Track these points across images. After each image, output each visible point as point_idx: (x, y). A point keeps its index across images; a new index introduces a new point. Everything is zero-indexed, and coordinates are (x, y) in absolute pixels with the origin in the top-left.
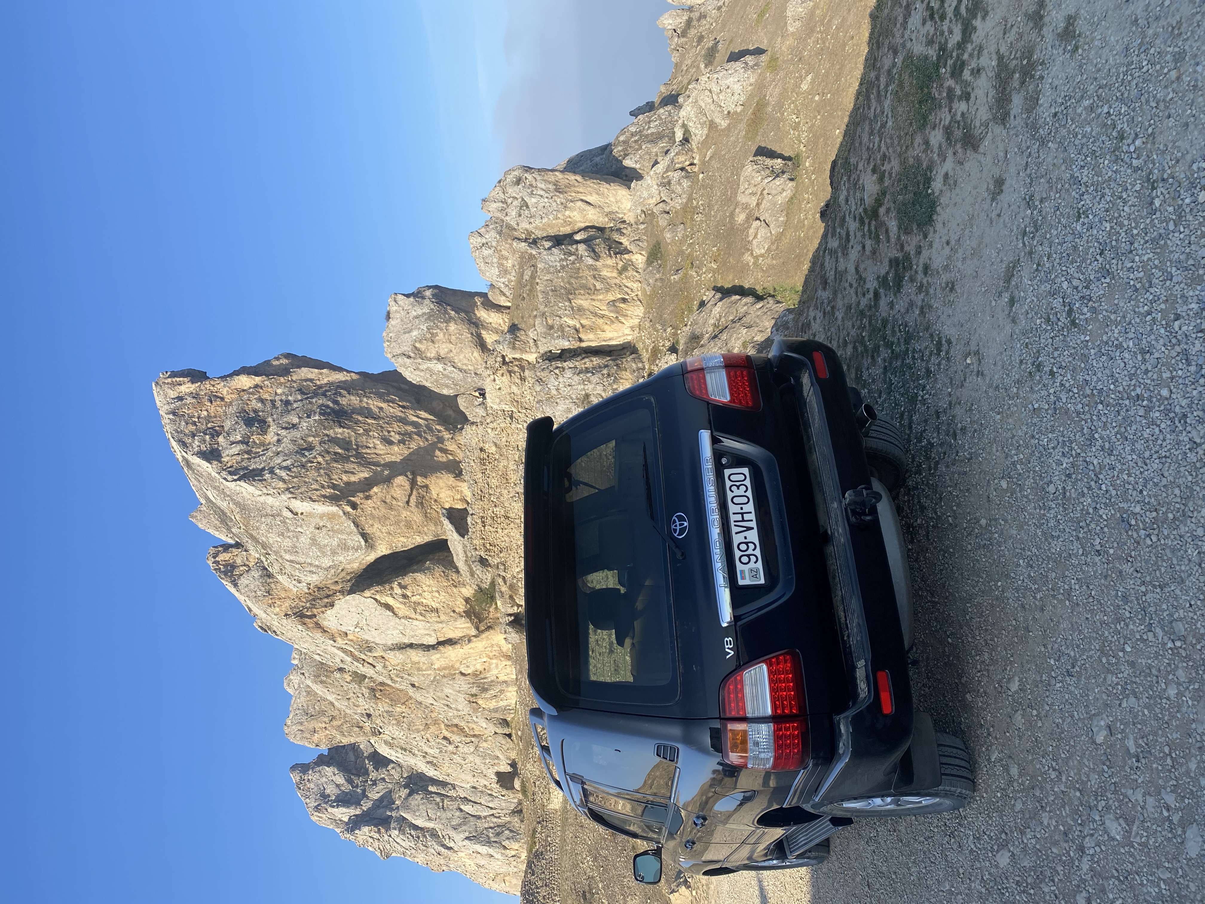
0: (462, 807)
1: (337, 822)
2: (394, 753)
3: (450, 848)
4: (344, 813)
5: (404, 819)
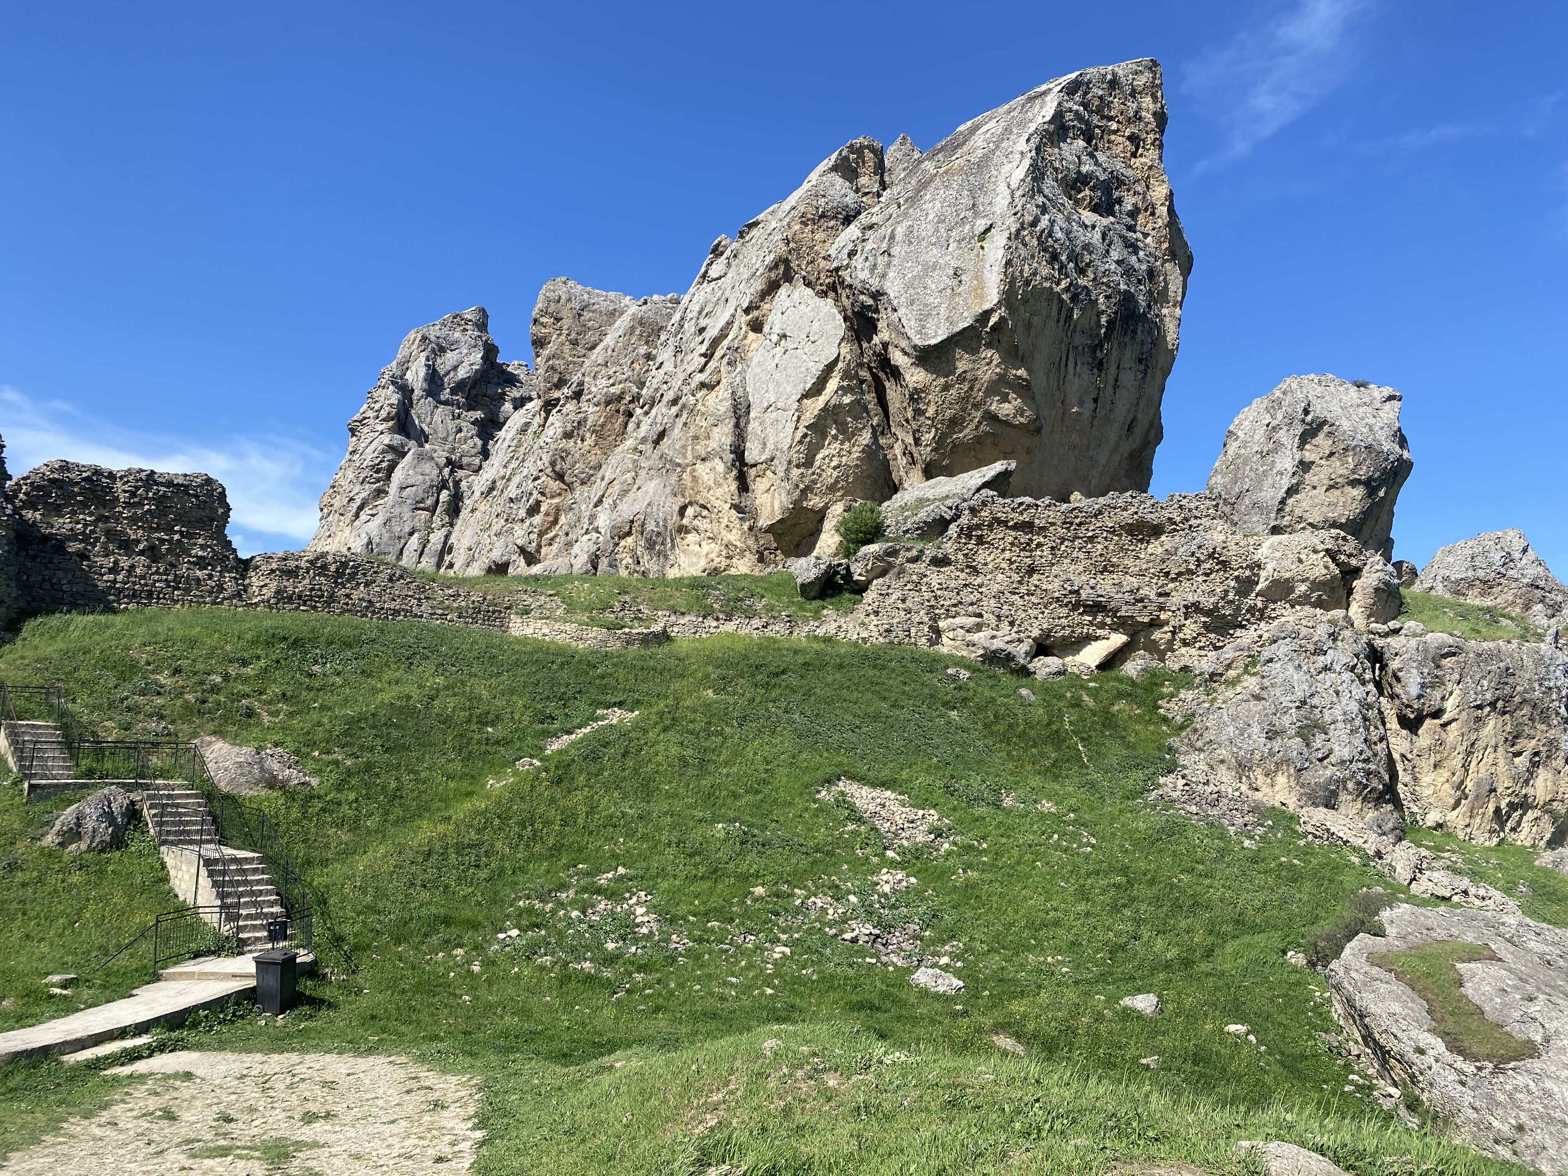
0: (416, 535)
1: (405, 366)
2: (510, 436)
3: (357, 516)
4: (416, 376)
5: (403, 455)
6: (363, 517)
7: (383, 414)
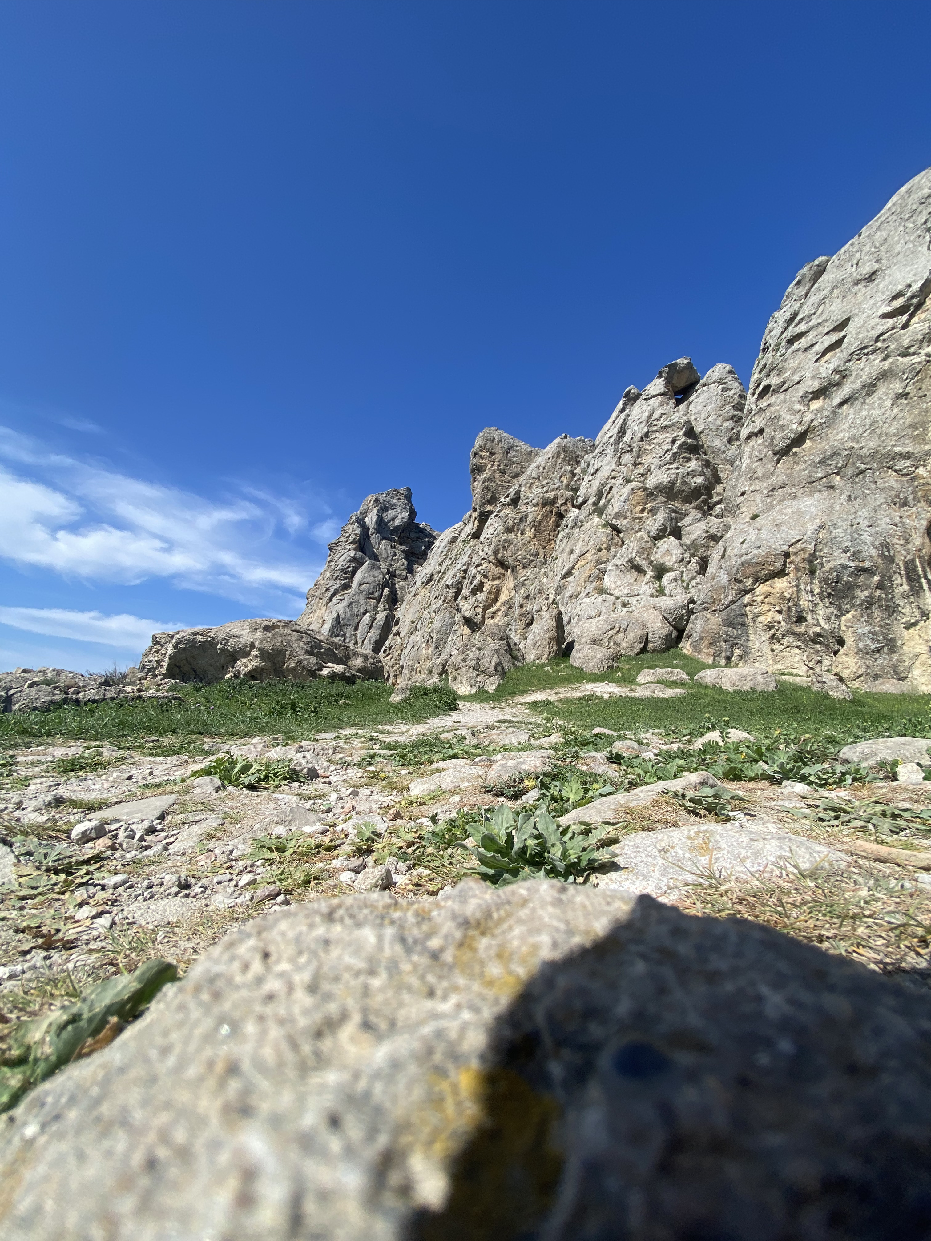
0: (368, 614)
1: (365, 513)
3: (331, 600)
4: (371, 520)
5: (362, 564)
6: (335, 600)
7: (351, 539)
